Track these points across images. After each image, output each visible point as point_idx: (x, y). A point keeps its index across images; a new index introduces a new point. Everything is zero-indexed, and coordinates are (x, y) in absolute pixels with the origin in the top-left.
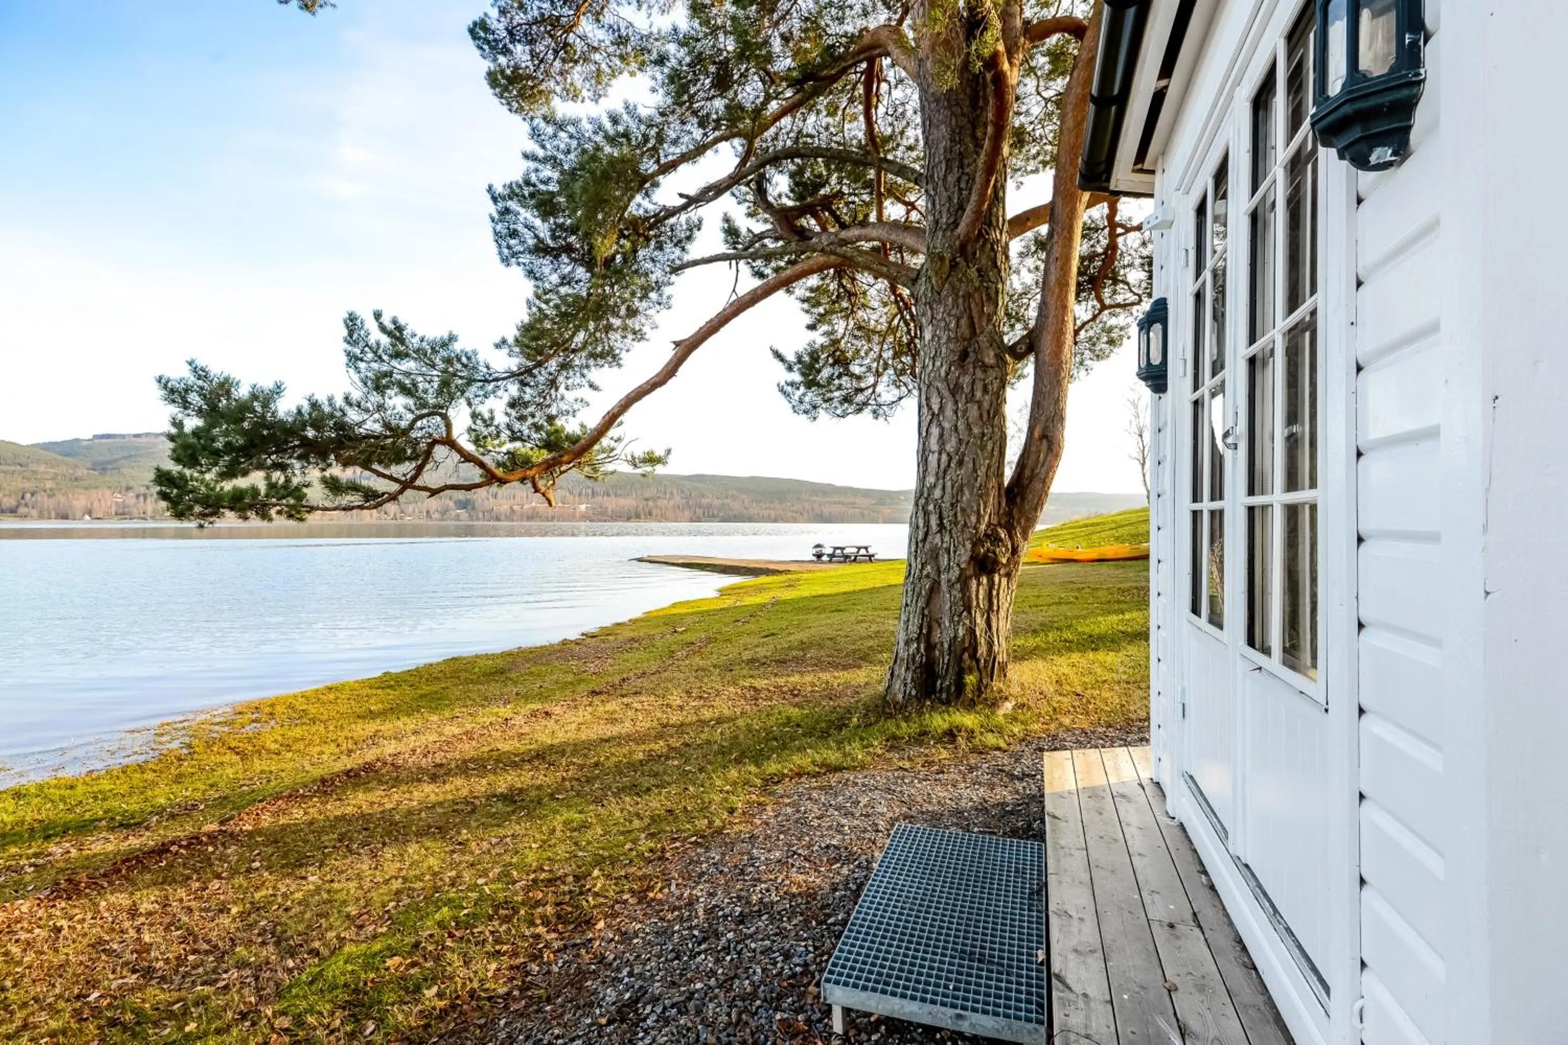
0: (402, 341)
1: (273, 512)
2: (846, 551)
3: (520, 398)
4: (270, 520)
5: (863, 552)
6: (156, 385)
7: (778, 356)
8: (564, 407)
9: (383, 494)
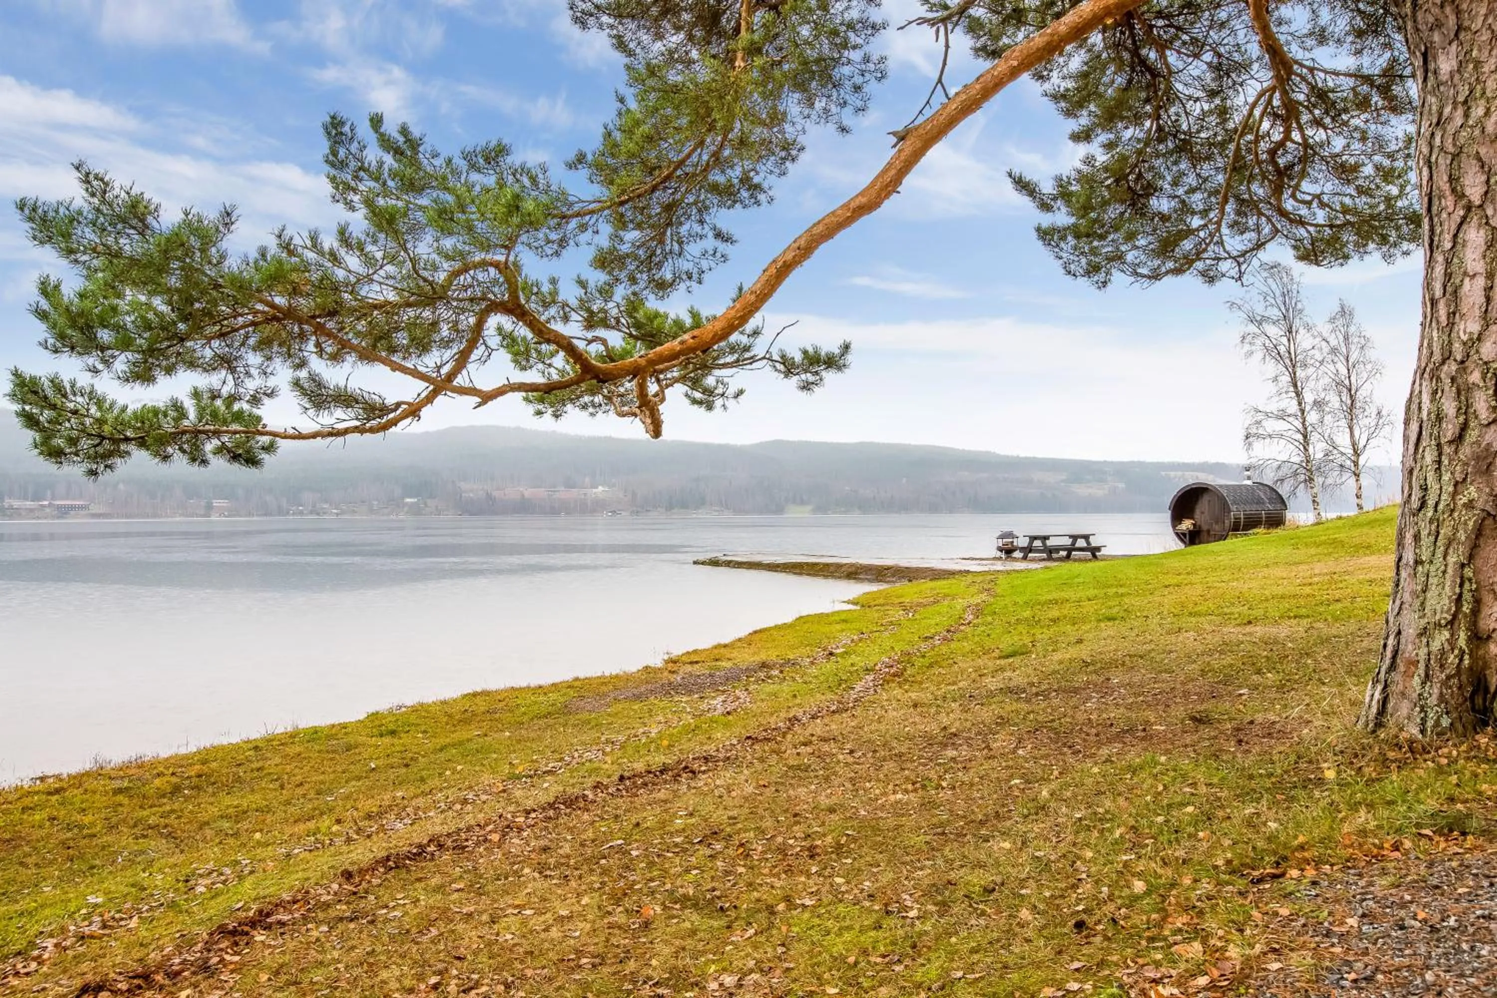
0: (414, 162)
1: (210, 446)
2: (1049, 543)
3: (612, 250)
4: (204, 462)
5: (1081, 543)
6: (17, 215)
7: (1023, 185)
8: (685, 265)
9: (398, 405)
